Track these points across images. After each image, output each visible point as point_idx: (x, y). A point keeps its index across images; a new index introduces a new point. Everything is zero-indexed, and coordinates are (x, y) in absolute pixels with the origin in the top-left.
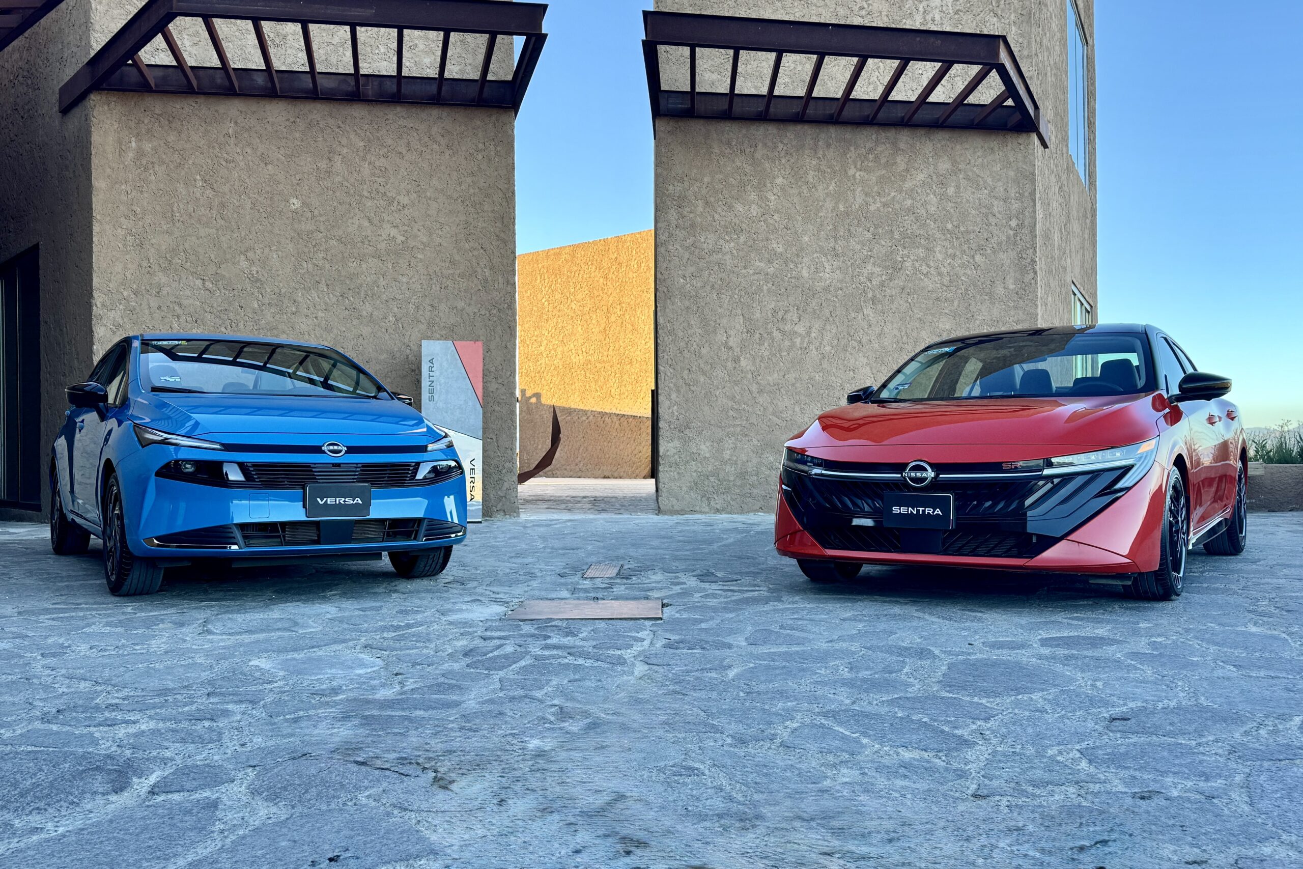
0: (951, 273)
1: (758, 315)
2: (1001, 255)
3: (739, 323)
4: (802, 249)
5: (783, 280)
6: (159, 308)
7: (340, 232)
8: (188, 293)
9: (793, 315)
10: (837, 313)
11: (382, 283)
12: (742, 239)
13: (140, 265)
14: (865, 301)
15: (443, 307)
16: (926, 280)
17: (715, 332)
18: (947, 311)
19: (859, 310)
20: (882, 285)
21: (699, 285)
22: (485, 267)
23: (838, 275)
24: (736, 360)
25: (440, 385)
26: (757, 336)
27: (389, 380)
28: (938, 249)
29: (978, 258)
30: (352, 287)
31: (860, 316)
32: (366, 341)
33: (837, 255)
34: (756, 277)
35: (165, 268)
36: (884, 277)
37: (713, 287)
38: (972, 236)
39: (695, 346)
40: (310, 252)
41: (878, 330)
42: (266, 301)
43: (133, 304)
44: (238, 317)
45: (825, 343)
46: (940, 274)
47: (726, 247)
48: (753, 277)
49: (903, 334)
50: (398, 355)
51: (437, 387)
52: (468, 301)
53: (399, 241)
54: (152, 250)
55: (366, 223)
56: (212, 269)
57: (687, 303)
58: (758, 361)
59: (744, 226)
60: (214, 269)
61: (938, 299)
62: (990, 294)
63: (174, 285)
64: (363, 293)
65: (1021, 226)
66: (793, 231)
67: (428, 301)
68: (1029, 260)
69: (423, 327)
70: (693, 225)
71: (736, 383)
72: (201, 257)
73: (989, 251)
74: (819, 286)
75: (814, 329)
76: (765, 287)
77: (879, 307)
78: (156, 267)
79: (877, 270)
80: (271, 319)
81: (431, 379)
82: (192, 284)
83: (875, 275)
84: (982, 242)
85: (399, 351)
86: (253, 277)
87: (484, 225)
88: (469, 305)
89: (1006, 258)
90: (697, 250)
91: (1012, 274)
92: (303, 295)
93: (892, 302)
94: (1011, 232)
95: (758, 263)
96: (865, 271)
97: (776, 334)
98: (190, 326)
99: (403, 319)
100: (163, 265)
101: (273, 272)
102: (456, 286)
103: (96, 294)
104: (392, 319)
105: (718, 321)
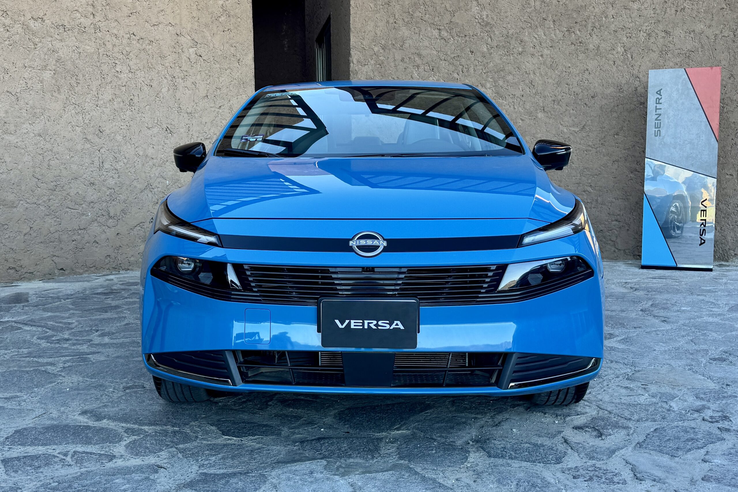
6: (402, 60)
8: (426, 43)
13: (388, 22)
15: (678, 32)
25: (668, 118)
27: (615, 115)
30: (579, 20)
32: (592, 75)
35: (408, 23)
43: (382, 58)
44: (469, 62)
50: (625, 88)
51: (665, 121)
52: (708, 22)
54: (398, 7)
56: (447, 17)
60: (449, 17)
63: (416, 37)
64: (590, 25)
67: (661, 27)
69: (654, 56)
72: (438, 8)
78: (400, 22)
80: (499, 62)
81: (659, 112)
82: (430, 34)
85: (627, 83)
86: (483, 21)
88: (710, 26)
98: (427, 74)
99: (633, 48)
100: (406, 20)
101: (502, 14)
102: (695, 7)
103: (353, 52)
104: (620, 49)
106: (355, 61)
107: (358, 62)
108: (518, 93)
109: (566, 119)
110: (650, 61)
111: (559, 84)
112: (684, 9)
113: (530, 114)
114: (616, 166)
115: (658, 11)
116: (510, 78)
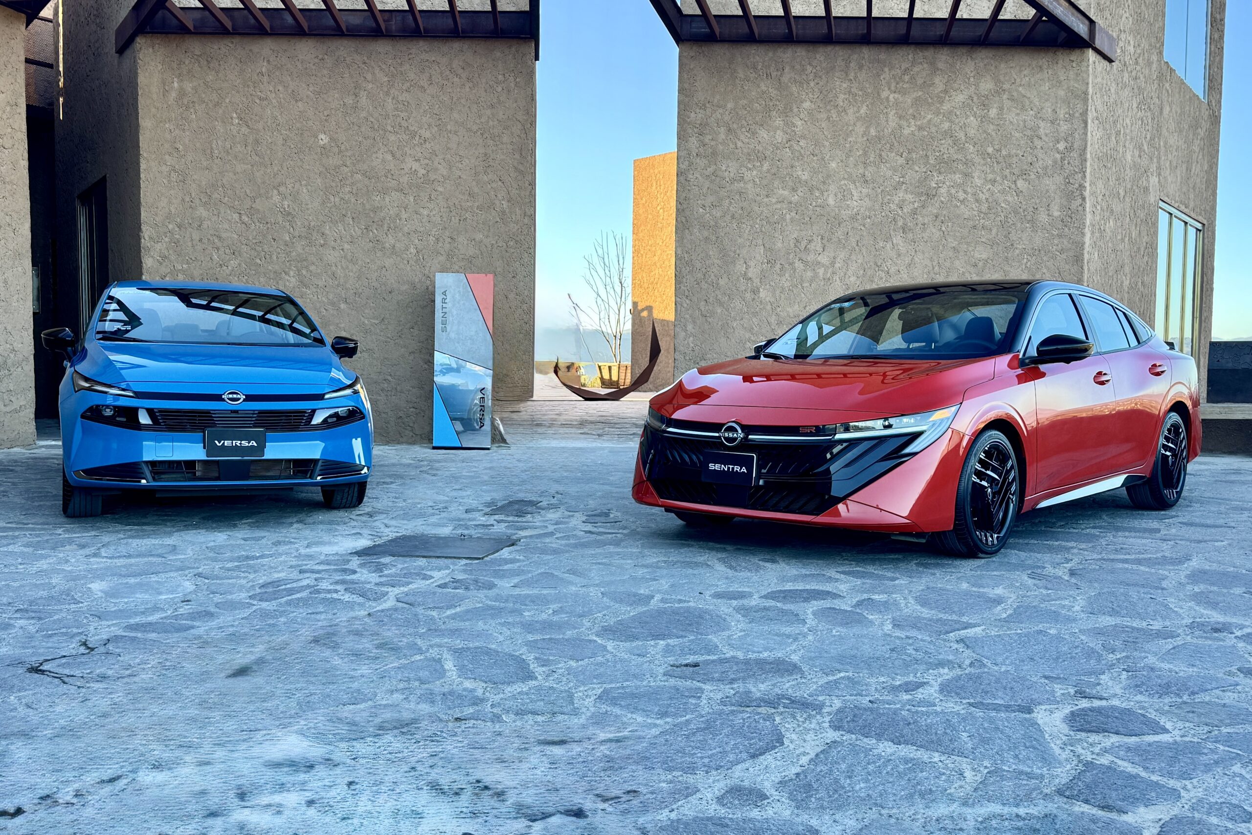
0: (990, 200)
1: (779, 245)
2: (1047, 181)
3: (760, 254)
4: (829, 176)
5: (807, 208)
6: (201, 240)
7: (365, 167)
8: (226, 226)
9: (817, 245)
10: (865, 242)
11: (404, 215)
12: (766, 166)
13: (183, 200)
14: (894, 230)
15: (461, 239)
16: (962, 207)
17: (733, 262)
18: (984, 240)
19: (888, 238)
20: (914, 212)
21: (718, 215)
22: (503, 200)
23: (867, 203)
24: (755, 291)
25: (453, 316)
26: (778, 266)
27: (410, 310)
28: (976, 175)
29: (1020, 183)
30: (376, 220)
31: (889, 246)
32: (389, 272)
33: (866, 181)
34: (779, 206)
35: (206, 203)
36: (916, 205)
37: (733, 217)
38: (1015, 160)
39: (713, 277)
40: (337, 186)
41: (907, 260)
42: (297, 234)
43: (177, 236)
44: (271, 249)
45: (850, 273)
46: (977, 201)
47: (748, 175)
48: (775, 206)
49: (934, 264)
50: (418, 286)
51: (450, 319)
52: (486, 233)
53: (420, 175)
54: (194, 186)
55: (389, 157)
56: (248, 203)
57: (706, 233)
58: (778, 292)
59: (768, 153)
60: (250, 203)
61: (974, 227)
62: (1032, 221)
63: (215, 218)
64: (386, 226)
65: (1070, 149)
66: (819, 157)
67: (447, 233)
68: (1077, 185)
69: (442, 258)
70: (714, 154)
71: (755, 314)
72: (237, 192)
73: (1033, 176)
74: (845, 214)
75: (838, 260)
76: (788, 216)
77: (910, 236)
78: (197, 201)
79: (909, 197)
80: (301, 252)
81: (444, 310)
82: (230, 218)
83: (907, 202)
84: (1025, 167)
85: (420, 281)
86: (285, 210)
87: (503, 157)
88: (487, 237)
89: (1052, 184)
90: (718, 179)
91: (1058, 200)
92: (330, 228)
93: (924, 230)
94: (1058, 156)
95: (781, 192)
96: (896, 199)
97: (798, 265)
98: (228, 257)
99: (424, 250)
100: (204, 200)
102: (475, 218)
103: (144, 228)
104: (413, 250)
105: (738, 251)
106: (147, 238)
107: (151, 238)
108: (321, 283)
109: (366, 311)
110: (439, 263)
111: (359, 278)
112: (466, 219)
113: (333, 304)
114: (411, 358)
115: (445, 219)
116: (312, 268)
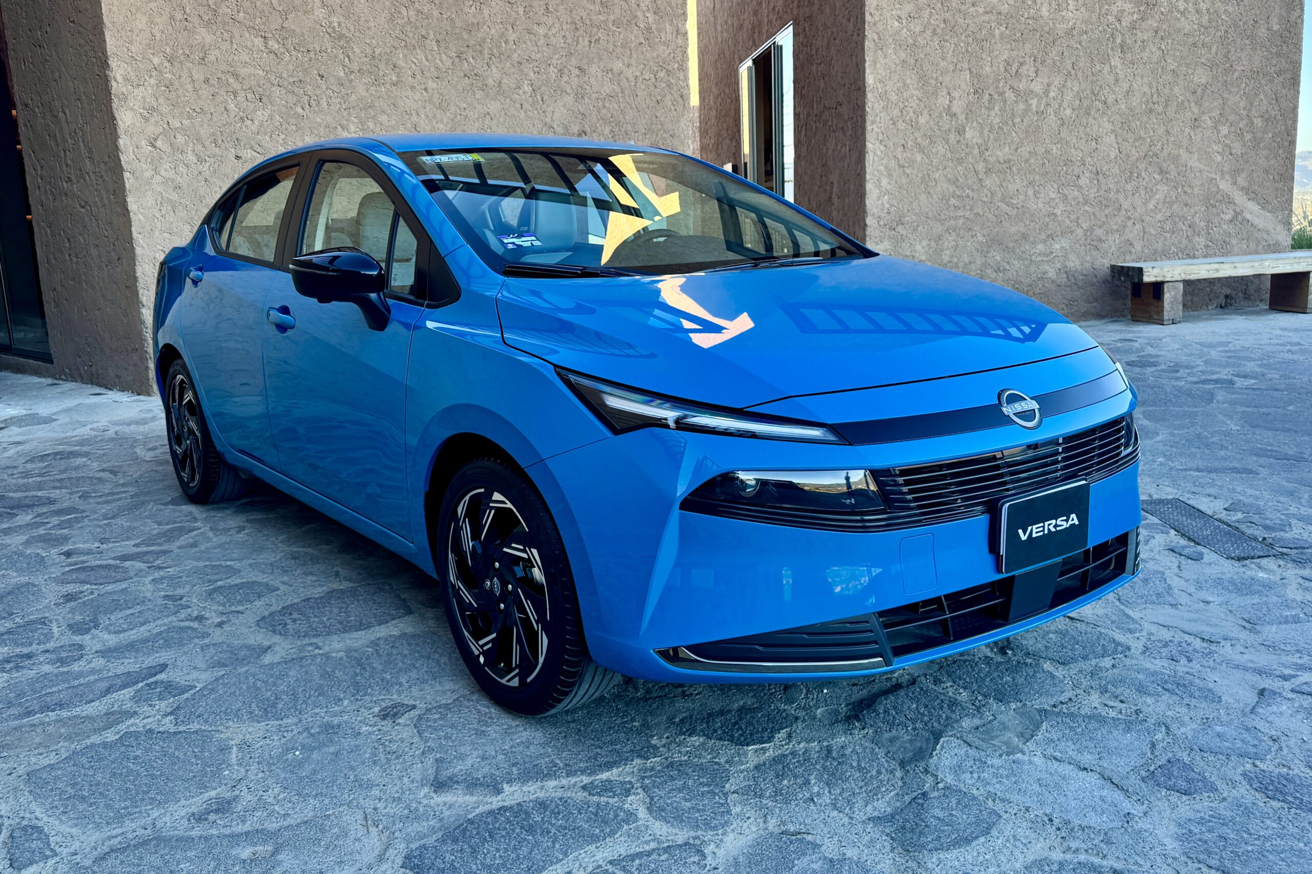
3: (966, 80)
10: (1081, 65)
11: (512, 36)
15: (594, 69)
17: (935, 93)
20: (1133, 27)
23: (1081, 13)
24: (960, 131)
30: (471, 43)
31: (1107, 68)
32: (495, 121)
35: (209, 22)
36: (1135, 16)
37: (934, 33)
39: (911, 114)
41: (1125, 86)
42: (355, 67)
44: (318, 92)
45: (1065, 104)
46: (1198, 10)
48: (983, 18)
52: (626, 60)
56: (276, 22)
57: (903, 55)
58: (986, 131)
60: (280, 21)
61: (1194, 44)
62: (1252, 37)
64: (486, 51)
67: (574, 62)
71: (960, 161)
75: (1053, 87)
76: (997, 32)
77: (1129, 56)
80: (364, 94)
83: (1126, 14)
86: (335, 31)
88: (629, 65)
91: (1277, 10)
93: (1143, 48)
96: (1115, 10)
97: (1009, 95)
98: (252, 106)
99: (543, 88)
101: (362, 23)
102: (611, 39)
104: (527, 88)
105: (940, 78)
106: (120, 80)
110: (564, 106)
112: (598, 40)
116: (383, 118)
